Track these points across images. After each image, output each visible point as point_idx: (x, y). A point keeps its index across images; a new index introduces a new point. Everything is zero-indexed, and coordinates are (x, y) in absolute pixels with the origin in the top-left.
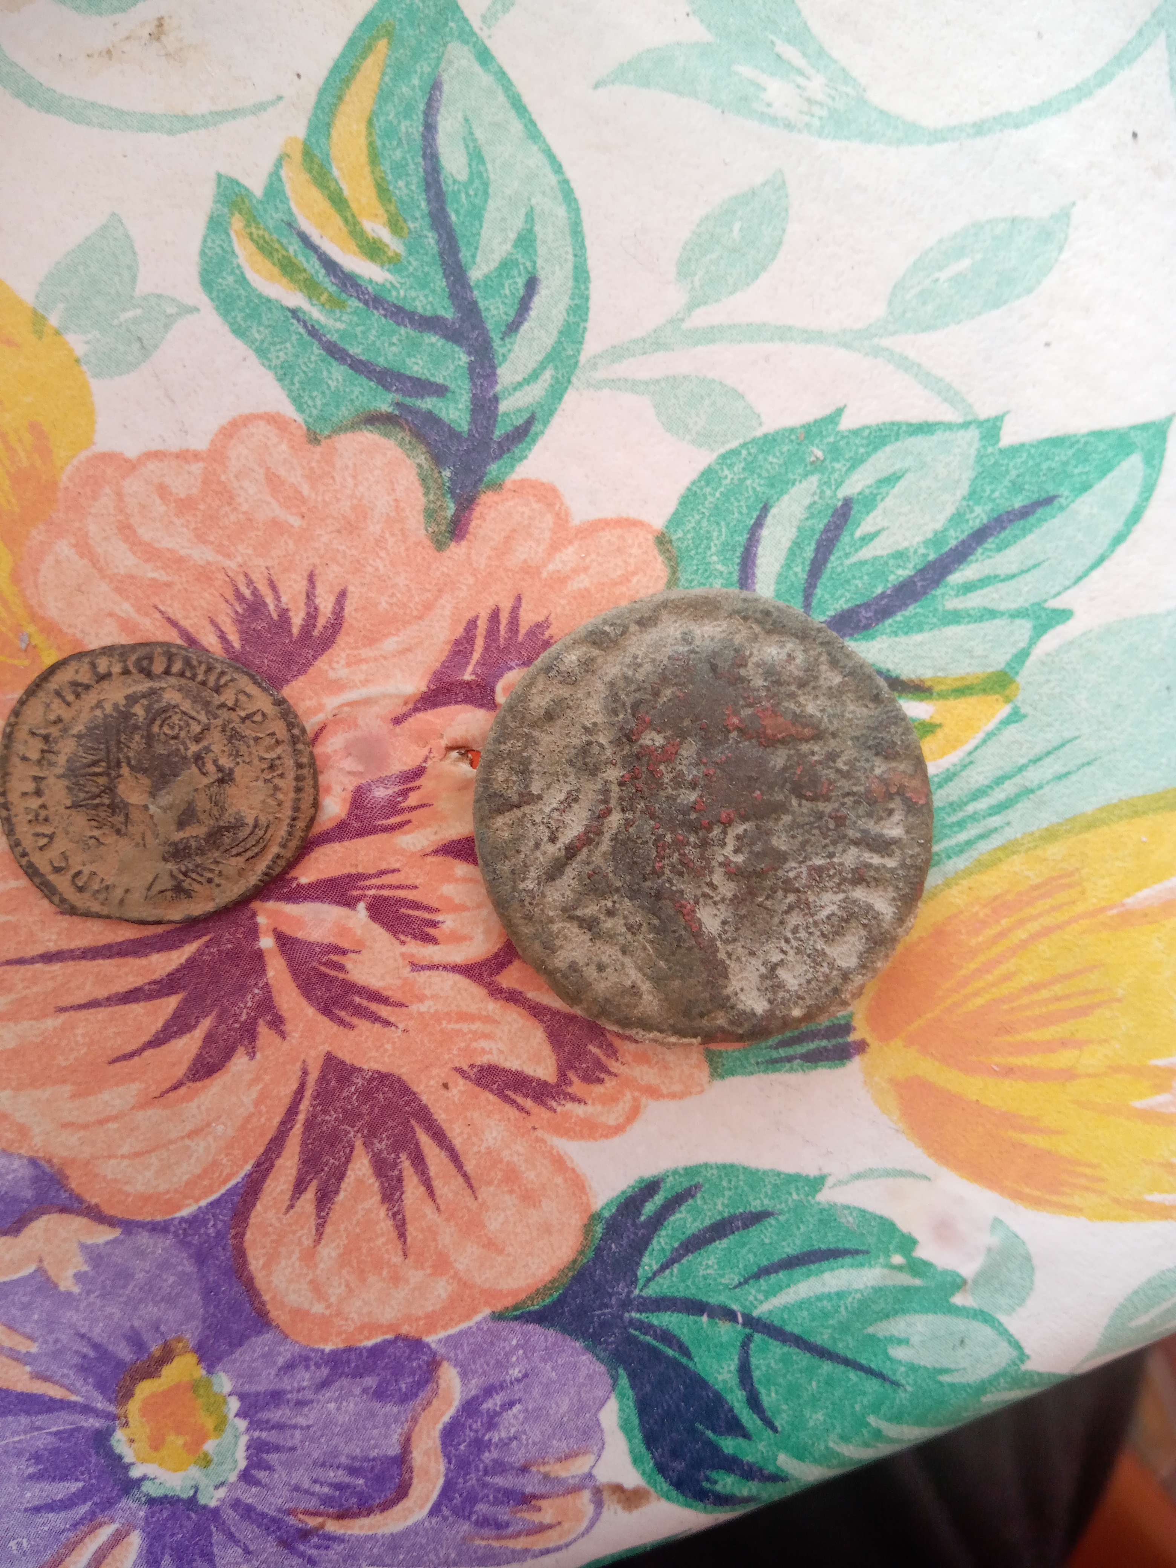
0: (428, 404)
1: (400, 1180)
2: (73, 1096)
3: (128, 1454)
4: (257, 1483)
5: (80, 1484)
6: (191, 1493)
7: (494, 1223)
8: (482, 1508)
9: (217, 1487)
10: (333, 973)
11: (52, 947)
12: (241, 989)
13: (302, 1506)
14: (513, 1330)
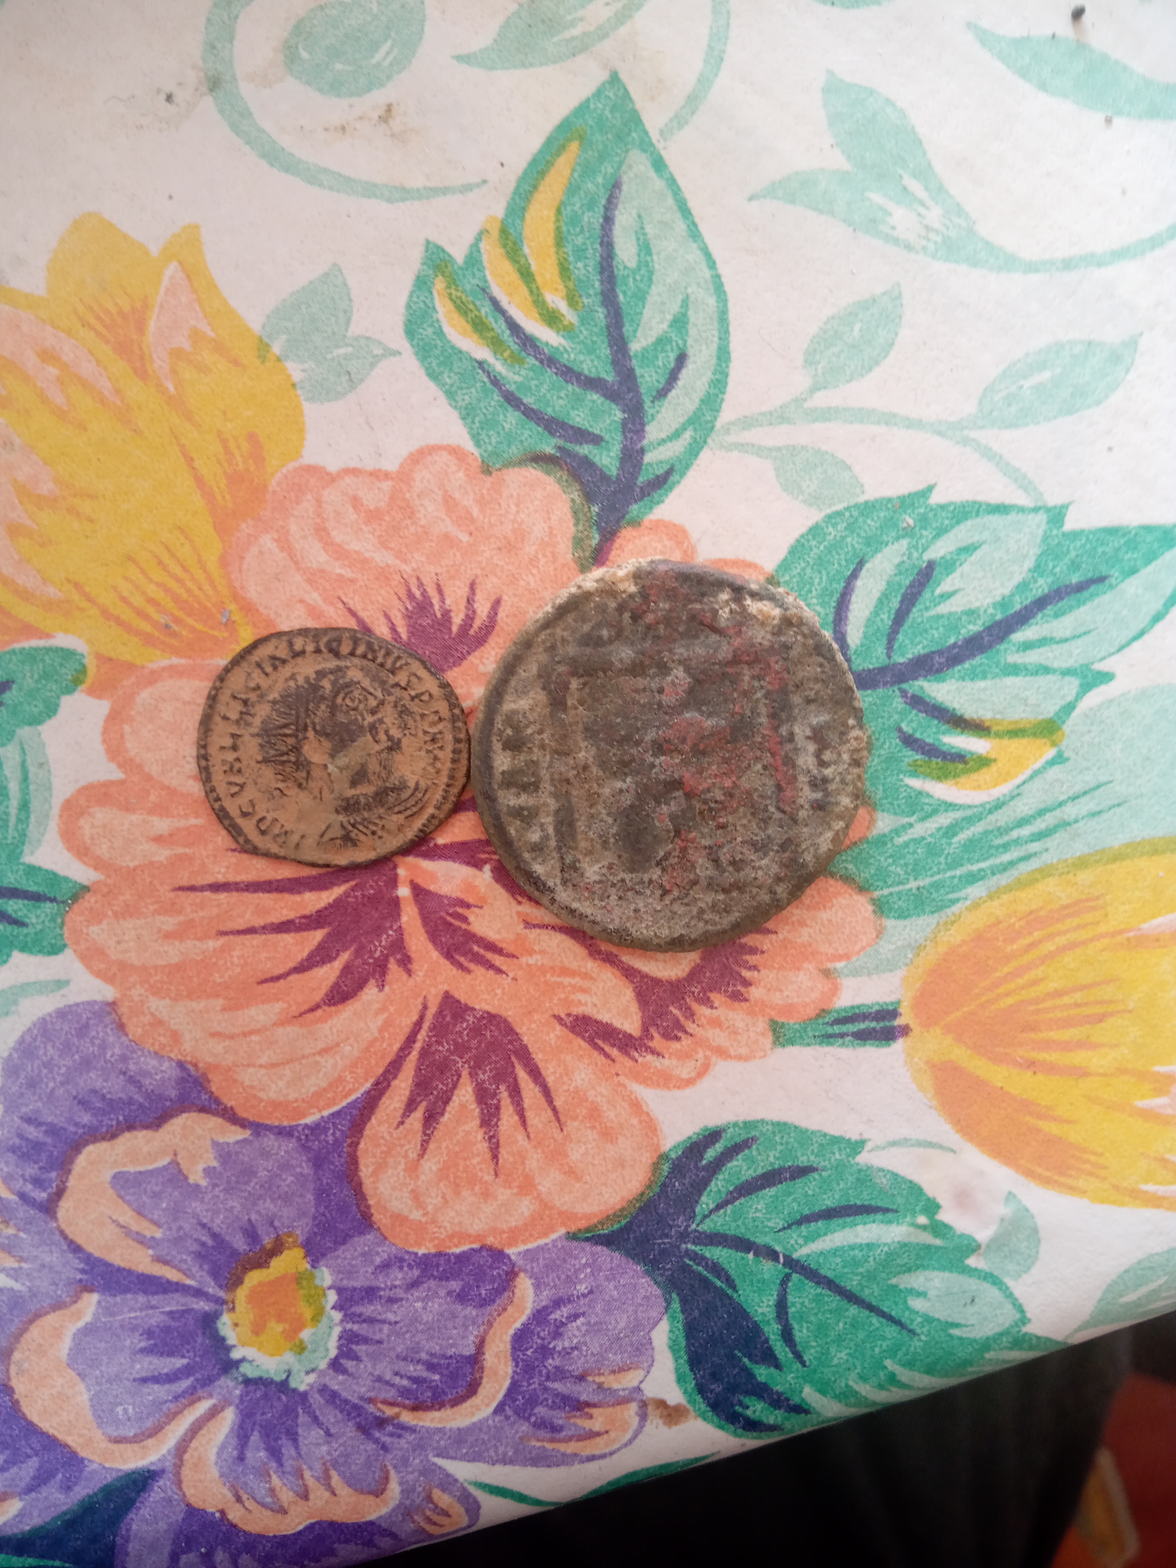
0: (584, 450)
1: (498, 1108)
2: (224, 1009)
3: (231, 1337)
4: (345, 1371)
5: (185, 1361)
6: (284, 1376)
7: (575, 1154)
8: (540, 1410)
9: (308, 1373)
10: (457, 923)
11: (221, 878)
12: (378, 930)
13: (382, 1396)
14: (583, 1249)
